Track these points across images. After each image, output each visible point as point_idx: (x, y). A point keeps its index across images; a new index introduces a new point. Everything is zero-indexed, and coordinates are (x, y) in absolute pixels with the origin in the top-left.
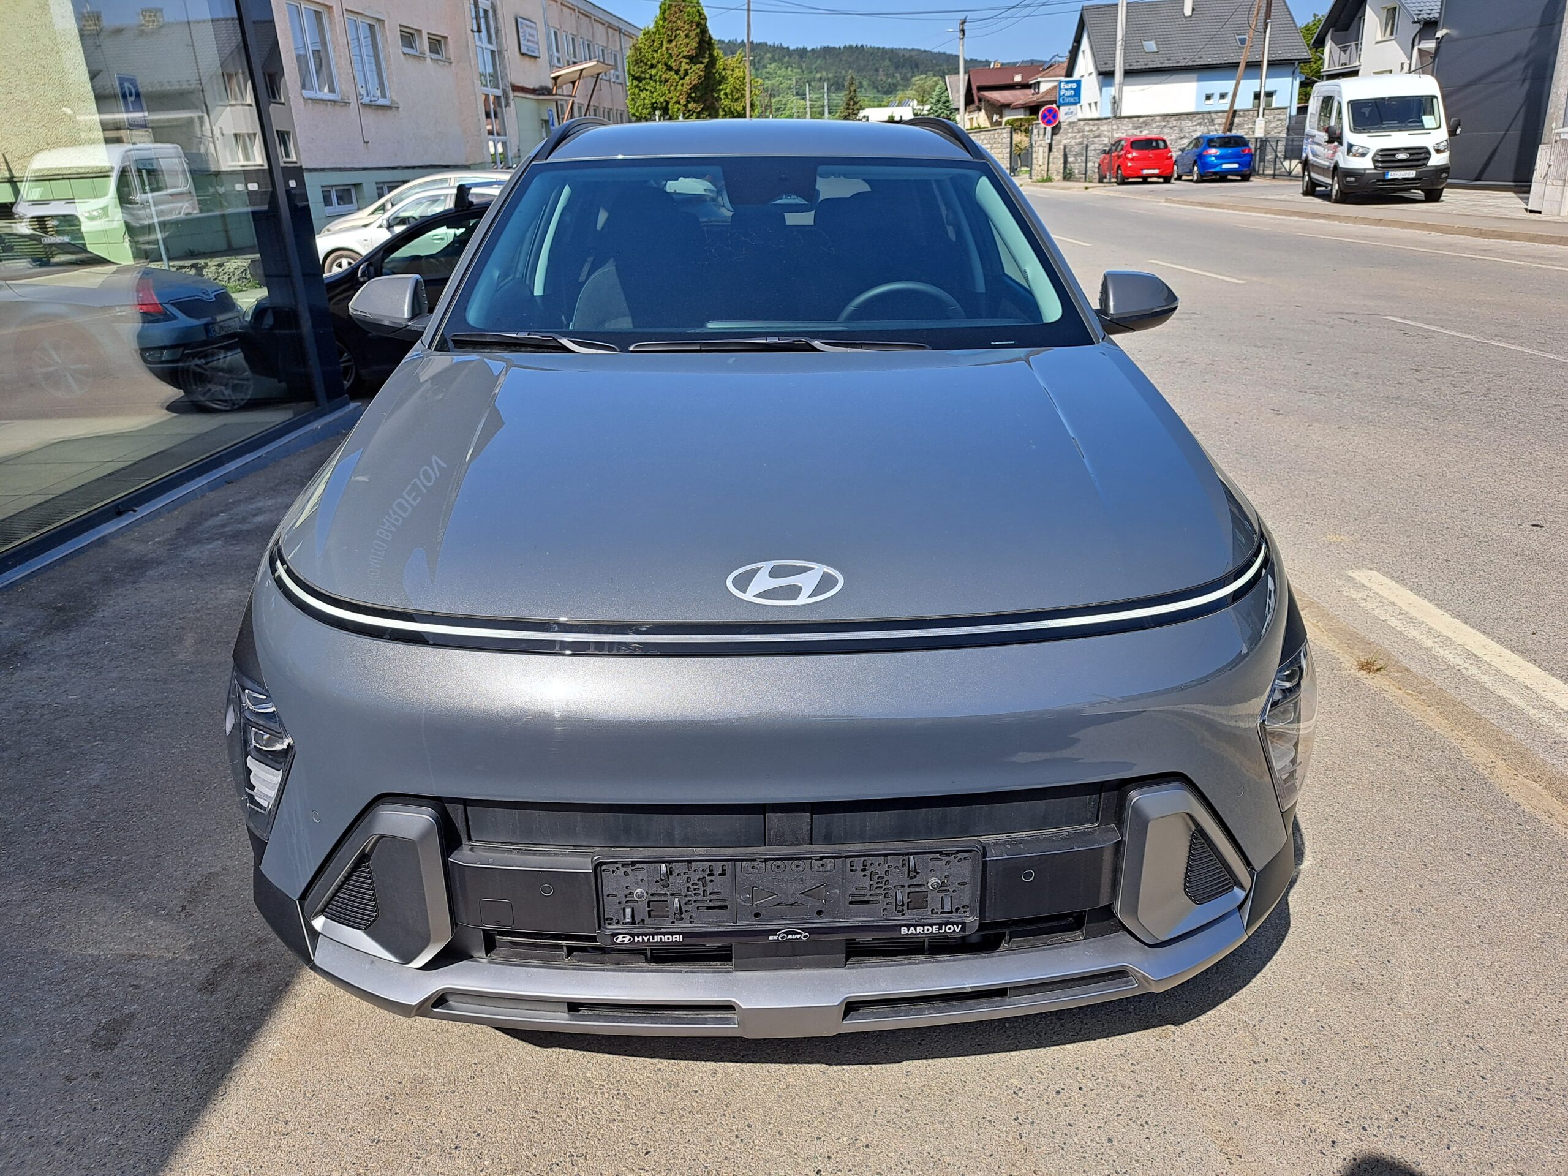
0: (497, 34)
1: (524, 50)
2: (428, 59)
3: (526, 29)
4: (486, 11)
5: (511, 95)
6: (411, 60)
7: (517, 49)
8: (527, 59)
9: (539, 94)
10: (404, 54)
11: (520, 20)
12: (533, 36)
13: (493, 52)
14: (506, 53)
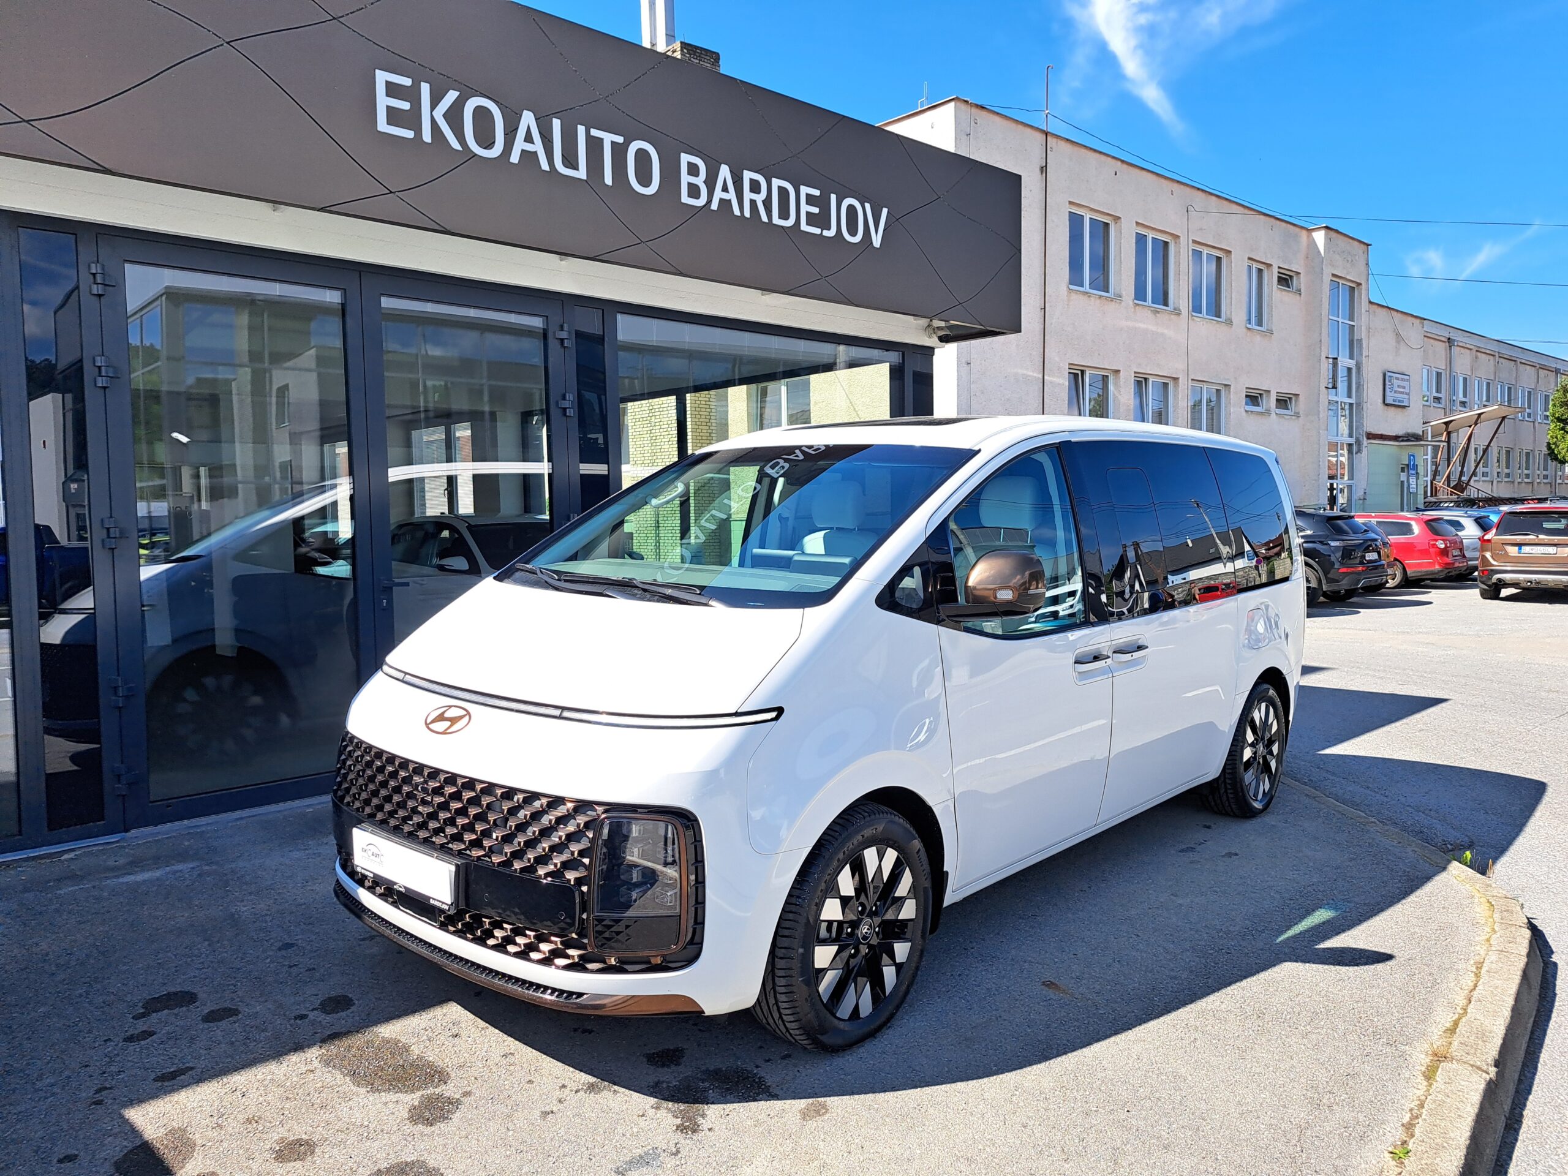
0: (1358, 388)
1: (1389, 400)
2: (1273, 415)
3: (1396, 382)
4: (1349, 370)
5: (1365, 442)
6: (1253, 417)
7: (1380, 400)
8: (1392, 409)
9: (1403, 441)
10: (1246, 411)
11: (1388, 374)
12: (1404, 388)
13: (1351, 405)
14: (1365, 405)
